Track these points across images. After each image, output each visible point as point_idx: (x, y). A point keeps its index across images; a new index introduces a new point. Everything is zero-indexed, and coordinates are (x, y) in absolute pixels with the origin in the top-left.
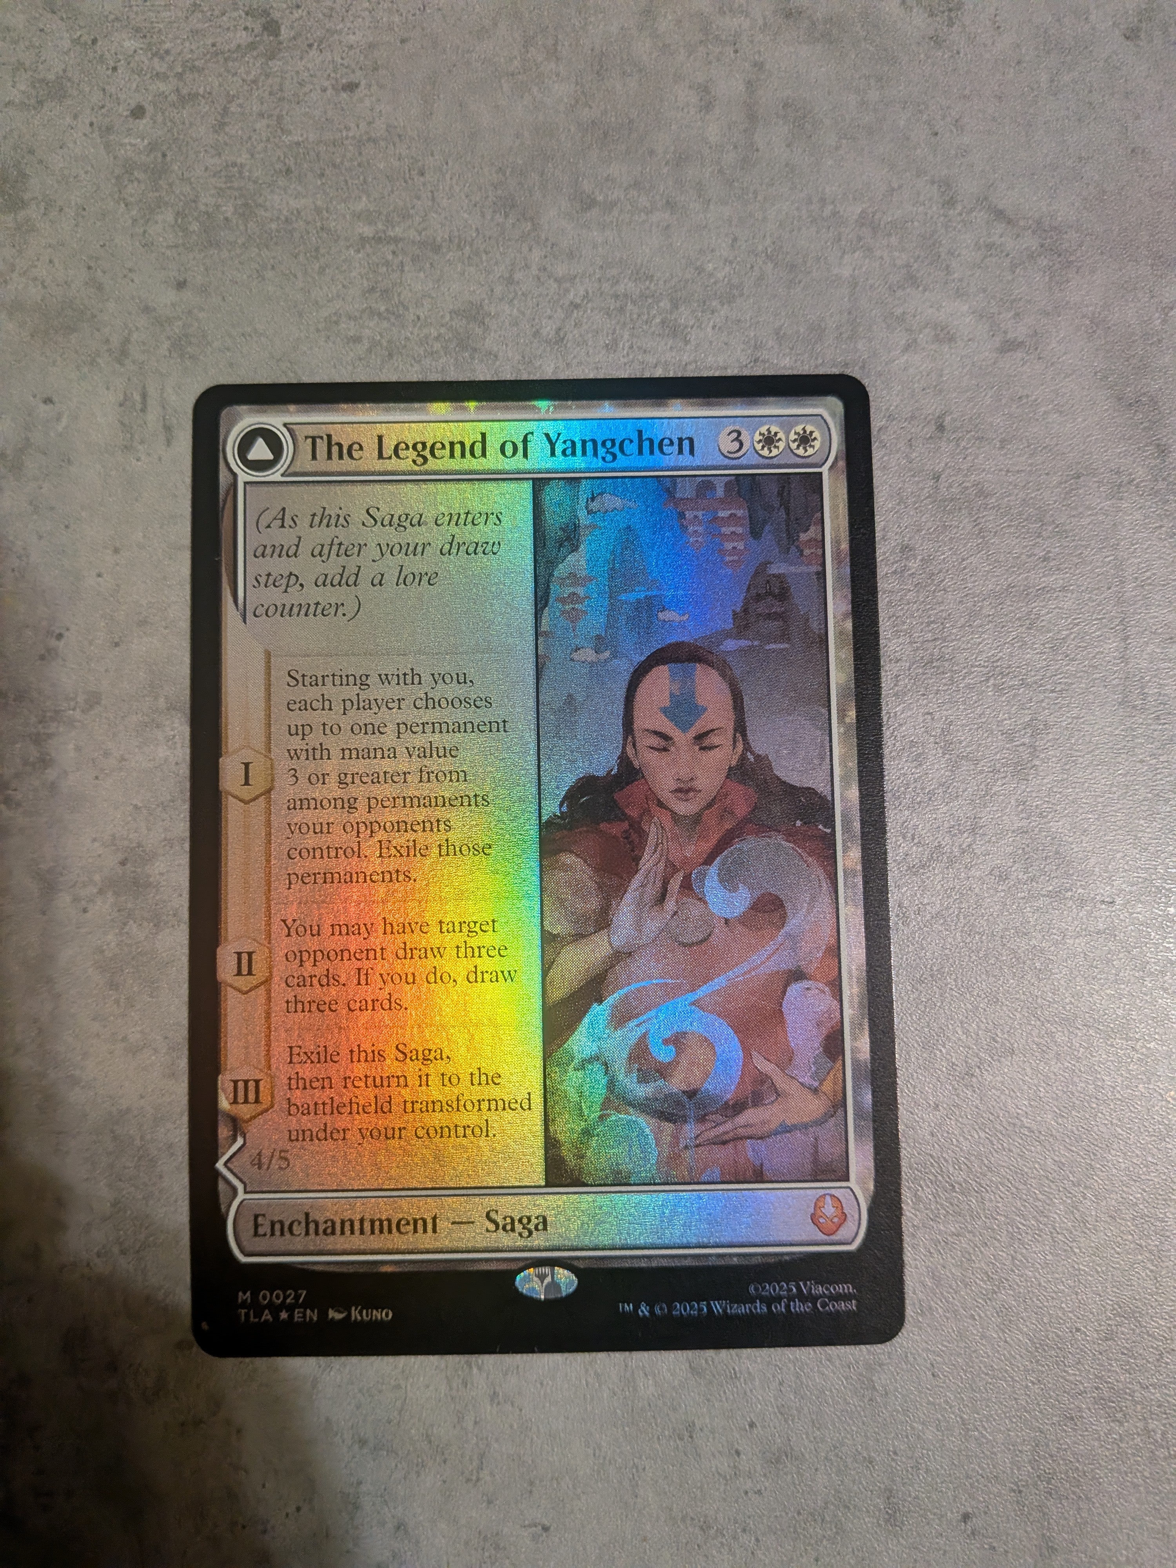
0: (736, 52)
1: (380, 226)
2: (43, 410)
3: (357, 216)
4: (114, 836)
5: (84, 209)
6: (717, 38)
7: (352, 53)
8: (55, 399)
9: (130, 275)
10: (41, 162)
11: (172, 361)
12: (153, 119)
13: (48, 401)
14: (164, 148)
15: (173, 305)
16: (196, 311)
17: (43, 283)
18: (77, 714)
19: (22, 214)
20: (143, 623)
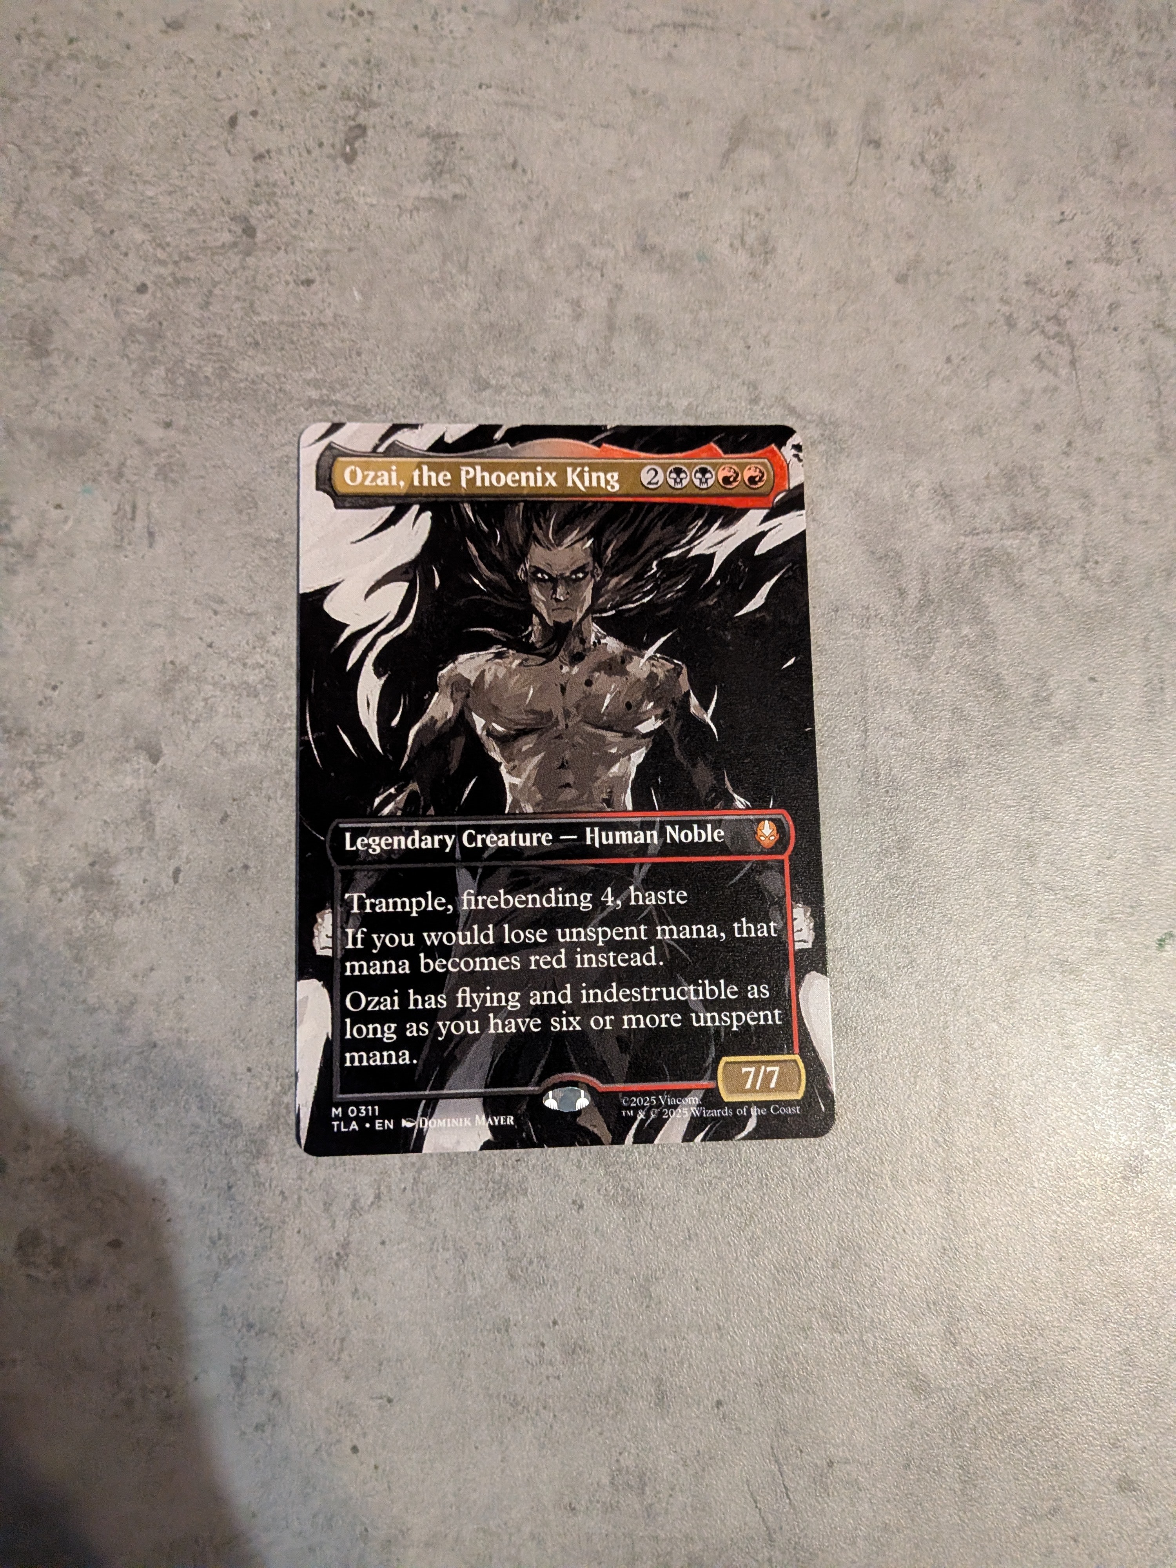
0: (602, 276)
1: (325, 391)
2: (55, 514)
3: (308, 383)
4: (86, 844)
5: (95, 361)
6: (589, 264)
7: (310, 256)
8: (64, 505)
9: (129, 415)
10: (64, 322)
11: (158, 483)
12: (154, 296)
13: (58, 506)
14: (161, 319)
15: (161, 440)
16: (178, 446)
17: (59, 415)
18: (65, 749)
19: (45, 361)
20: (122, 681)
